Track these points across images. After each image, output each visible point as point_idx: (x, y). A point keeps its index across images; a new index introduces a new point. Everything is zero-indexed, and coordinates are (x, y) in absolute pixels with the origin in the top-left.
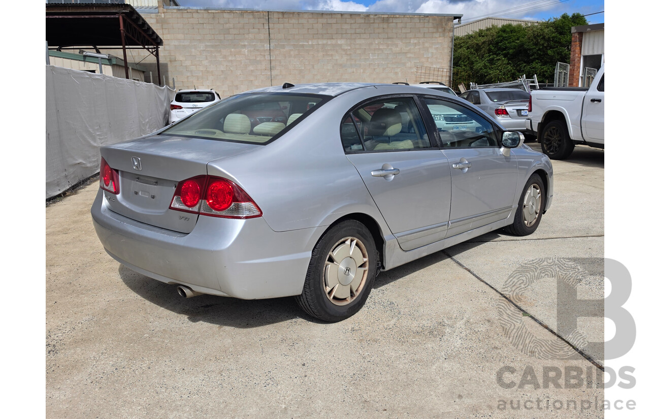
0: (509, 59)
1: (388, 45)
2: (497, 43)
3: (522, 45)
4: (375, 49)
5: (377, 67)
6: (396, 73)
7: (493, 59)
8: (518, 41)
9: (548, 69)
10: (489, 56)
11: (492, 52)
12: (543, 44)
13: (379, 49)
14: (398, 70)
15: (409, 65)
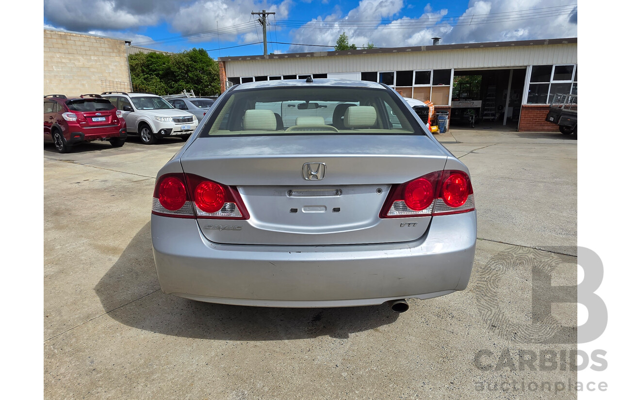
0: (161, 78)
1: (70, 60)
2: (148, 66)
3: (169, 68)
4: (57, 62)
5: (63, 79)
6: (83, 85)
7: (147, 77)
8: (165, 65)
9: (191, 86)
10: (144, 75)
11: (145, 72)
12: (184, 69)
13: (62, 63)
14: (84, 82)
15: (93, 78)
